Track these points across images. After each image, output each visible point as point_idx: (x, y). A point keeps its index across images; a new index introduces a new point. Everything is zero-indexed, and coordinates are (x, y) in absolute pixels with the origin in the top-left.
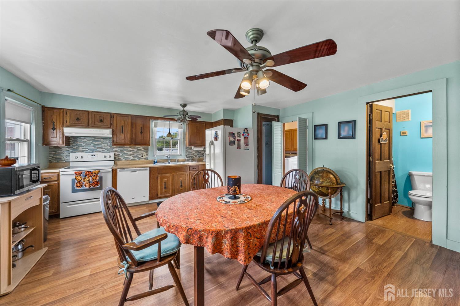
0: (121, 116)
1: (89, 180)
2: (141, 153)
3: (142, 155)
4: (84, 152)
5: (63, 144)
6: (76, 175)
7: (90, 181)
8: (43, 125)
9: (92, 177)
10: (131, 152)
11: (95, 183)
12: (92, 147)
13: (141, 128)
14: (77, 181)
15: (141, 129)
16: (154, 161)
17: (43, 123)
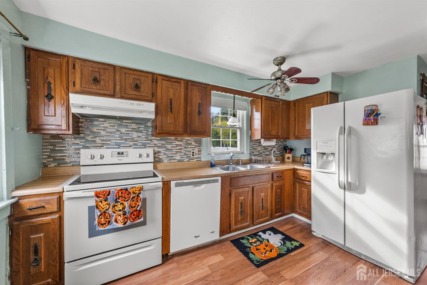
0: (168, 81)
1: (123, 208)
2: (191, 149)
3: (193, 153)
4: (105, 147)
5: (69, 130)
6: (97, 199)
7: (126, 210)
8: (28, 89)
9: (130, 200)
10: (178, 148)
11: (135, 213)
12: (116, 137)
13: (199, 104)
14: (100, 211)
15: (199, 107)
16: (211, 163)
17: (28, 84)
